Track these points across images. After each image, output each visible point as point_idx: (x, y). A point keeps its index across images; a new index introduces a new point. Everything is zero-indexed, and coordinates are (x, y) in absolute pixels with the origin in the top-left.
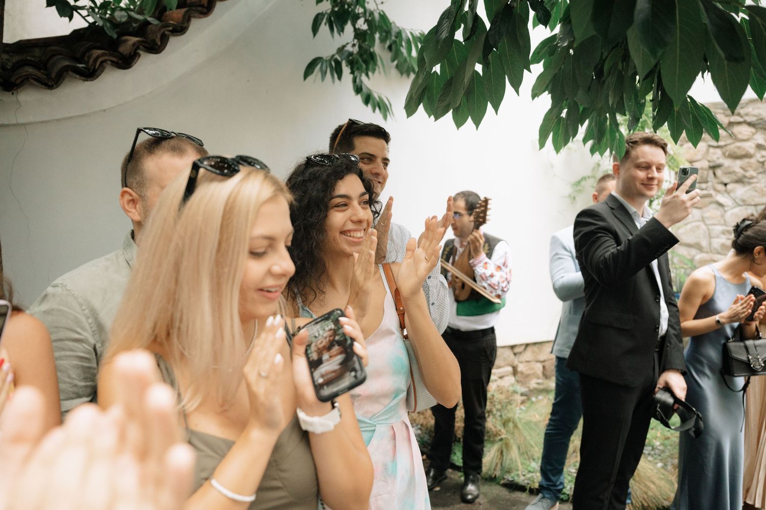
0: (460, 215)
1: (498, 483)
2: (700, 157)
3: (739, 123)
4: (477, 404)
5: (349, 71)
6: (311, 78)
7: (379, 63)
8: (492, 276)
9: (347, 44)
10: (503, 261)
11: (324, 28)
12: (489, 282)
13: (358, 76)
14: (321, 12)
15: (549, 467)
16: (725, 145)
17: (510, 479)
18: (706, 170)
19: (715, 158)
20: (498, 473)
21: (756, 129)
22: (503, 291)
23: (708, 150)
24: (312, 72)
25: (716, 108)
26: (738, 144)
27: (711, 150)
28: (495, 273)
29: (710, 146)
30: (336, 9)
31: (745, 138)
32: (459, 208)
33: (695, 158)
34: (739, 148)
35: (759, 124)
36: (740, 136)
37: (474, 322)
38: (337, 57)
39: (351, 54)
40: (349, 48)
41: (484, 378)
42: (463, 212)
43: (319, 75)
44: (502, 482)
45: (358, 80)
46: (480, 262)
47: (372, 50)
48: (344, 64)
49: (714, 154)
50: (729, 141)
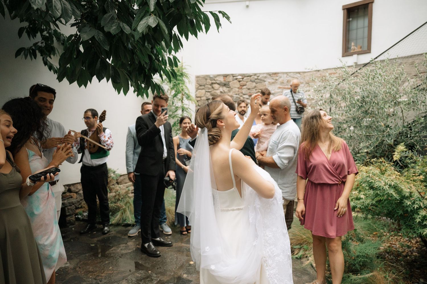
0: (90, 118)
1: (121, 226)
2: (203, 95)
3: (215, 83)
4: (104, 195)
5: (40, 55)
6: (19, 57)
7: (56, 52)
8: (107, 141)
9: (39, 42)
10: (110, 136)
11: (25, 34)
12: (106, 143)
13: (45, 57)
14: (23, 26)
15: (137, 214)
16: (211, 91)
17: (126, 223)
18: (206, 100)
19: (208, 96)
20: (121, 222)
21: (220, 86)
22: (112, 147)
23: (205, 93)
24: (20, 54)
25: (207, 77)
26: (215, 91)
27: (207, 93)
28: (108, 140)
29: (206, 91)
30: (31, 26)
31: (217, 89)
32: (89, 115)
33: (202, 96)
34: (215, 92)
35: (220, 84)
36: (215, 88)
37: (97, 161)
38: (34, 48)
39: (41, 47)
40: (40, 44)
41: (106, 183)
42: (91, 117)
43: (24, 56)
44: (123, 225)
45: (45, 59)
46: (103, 135)
47: (52, 45)
48: (37, 51)
49: (207, 94)
50: (212, 90)
